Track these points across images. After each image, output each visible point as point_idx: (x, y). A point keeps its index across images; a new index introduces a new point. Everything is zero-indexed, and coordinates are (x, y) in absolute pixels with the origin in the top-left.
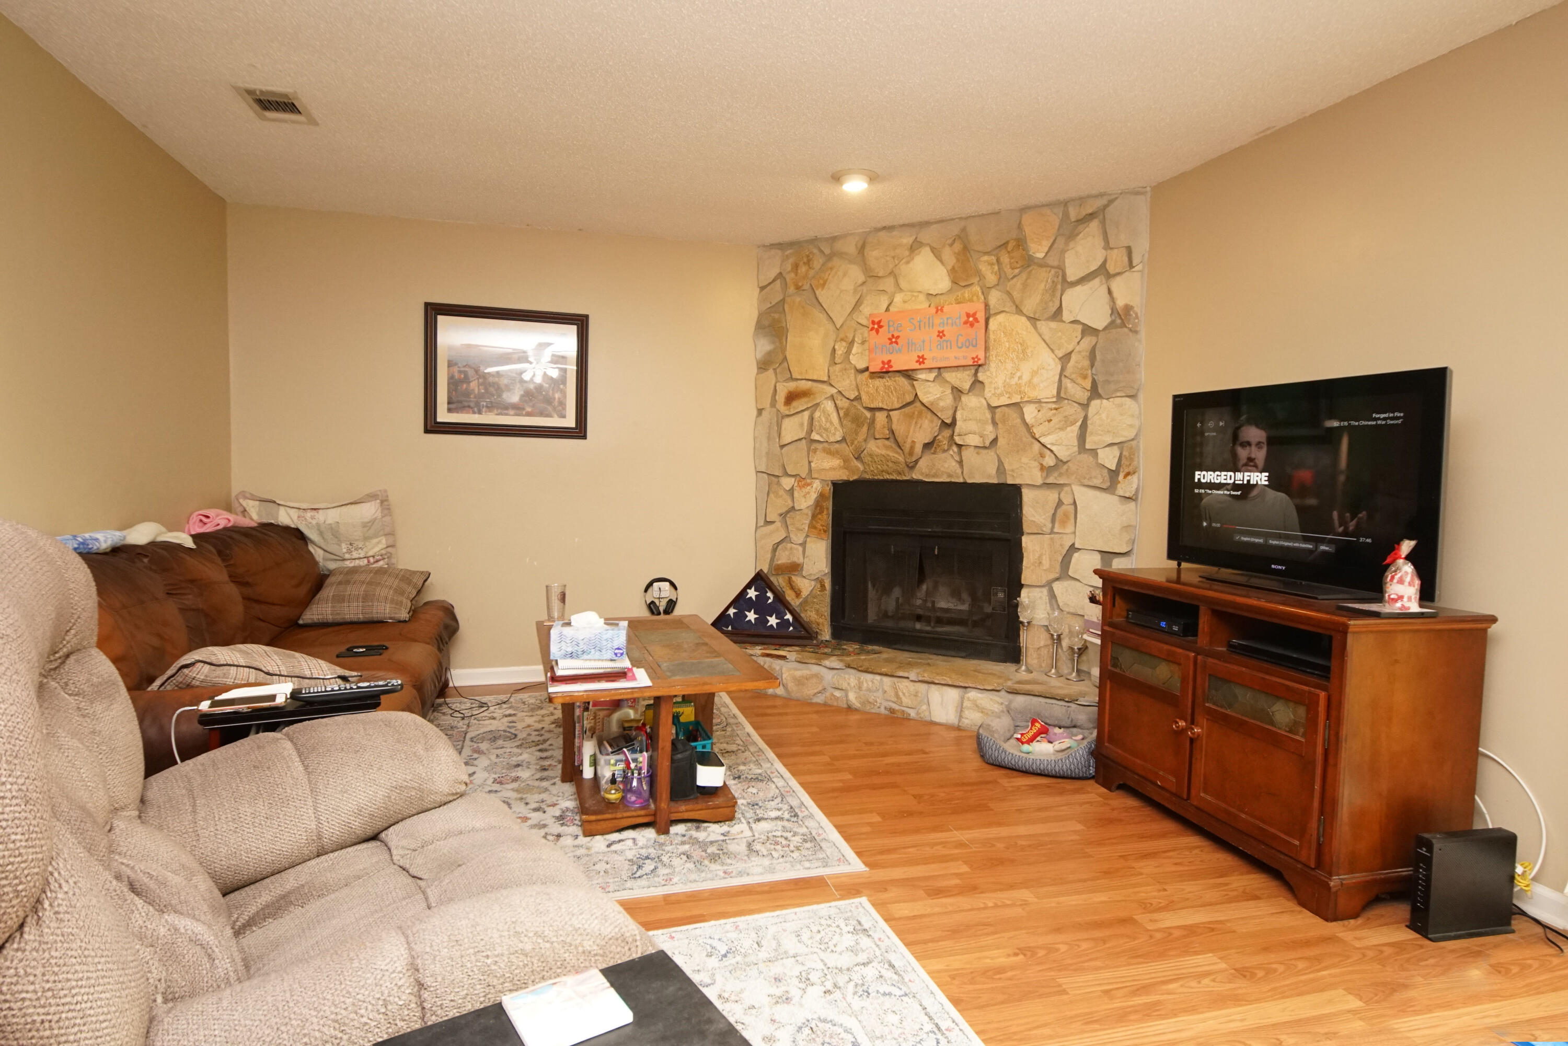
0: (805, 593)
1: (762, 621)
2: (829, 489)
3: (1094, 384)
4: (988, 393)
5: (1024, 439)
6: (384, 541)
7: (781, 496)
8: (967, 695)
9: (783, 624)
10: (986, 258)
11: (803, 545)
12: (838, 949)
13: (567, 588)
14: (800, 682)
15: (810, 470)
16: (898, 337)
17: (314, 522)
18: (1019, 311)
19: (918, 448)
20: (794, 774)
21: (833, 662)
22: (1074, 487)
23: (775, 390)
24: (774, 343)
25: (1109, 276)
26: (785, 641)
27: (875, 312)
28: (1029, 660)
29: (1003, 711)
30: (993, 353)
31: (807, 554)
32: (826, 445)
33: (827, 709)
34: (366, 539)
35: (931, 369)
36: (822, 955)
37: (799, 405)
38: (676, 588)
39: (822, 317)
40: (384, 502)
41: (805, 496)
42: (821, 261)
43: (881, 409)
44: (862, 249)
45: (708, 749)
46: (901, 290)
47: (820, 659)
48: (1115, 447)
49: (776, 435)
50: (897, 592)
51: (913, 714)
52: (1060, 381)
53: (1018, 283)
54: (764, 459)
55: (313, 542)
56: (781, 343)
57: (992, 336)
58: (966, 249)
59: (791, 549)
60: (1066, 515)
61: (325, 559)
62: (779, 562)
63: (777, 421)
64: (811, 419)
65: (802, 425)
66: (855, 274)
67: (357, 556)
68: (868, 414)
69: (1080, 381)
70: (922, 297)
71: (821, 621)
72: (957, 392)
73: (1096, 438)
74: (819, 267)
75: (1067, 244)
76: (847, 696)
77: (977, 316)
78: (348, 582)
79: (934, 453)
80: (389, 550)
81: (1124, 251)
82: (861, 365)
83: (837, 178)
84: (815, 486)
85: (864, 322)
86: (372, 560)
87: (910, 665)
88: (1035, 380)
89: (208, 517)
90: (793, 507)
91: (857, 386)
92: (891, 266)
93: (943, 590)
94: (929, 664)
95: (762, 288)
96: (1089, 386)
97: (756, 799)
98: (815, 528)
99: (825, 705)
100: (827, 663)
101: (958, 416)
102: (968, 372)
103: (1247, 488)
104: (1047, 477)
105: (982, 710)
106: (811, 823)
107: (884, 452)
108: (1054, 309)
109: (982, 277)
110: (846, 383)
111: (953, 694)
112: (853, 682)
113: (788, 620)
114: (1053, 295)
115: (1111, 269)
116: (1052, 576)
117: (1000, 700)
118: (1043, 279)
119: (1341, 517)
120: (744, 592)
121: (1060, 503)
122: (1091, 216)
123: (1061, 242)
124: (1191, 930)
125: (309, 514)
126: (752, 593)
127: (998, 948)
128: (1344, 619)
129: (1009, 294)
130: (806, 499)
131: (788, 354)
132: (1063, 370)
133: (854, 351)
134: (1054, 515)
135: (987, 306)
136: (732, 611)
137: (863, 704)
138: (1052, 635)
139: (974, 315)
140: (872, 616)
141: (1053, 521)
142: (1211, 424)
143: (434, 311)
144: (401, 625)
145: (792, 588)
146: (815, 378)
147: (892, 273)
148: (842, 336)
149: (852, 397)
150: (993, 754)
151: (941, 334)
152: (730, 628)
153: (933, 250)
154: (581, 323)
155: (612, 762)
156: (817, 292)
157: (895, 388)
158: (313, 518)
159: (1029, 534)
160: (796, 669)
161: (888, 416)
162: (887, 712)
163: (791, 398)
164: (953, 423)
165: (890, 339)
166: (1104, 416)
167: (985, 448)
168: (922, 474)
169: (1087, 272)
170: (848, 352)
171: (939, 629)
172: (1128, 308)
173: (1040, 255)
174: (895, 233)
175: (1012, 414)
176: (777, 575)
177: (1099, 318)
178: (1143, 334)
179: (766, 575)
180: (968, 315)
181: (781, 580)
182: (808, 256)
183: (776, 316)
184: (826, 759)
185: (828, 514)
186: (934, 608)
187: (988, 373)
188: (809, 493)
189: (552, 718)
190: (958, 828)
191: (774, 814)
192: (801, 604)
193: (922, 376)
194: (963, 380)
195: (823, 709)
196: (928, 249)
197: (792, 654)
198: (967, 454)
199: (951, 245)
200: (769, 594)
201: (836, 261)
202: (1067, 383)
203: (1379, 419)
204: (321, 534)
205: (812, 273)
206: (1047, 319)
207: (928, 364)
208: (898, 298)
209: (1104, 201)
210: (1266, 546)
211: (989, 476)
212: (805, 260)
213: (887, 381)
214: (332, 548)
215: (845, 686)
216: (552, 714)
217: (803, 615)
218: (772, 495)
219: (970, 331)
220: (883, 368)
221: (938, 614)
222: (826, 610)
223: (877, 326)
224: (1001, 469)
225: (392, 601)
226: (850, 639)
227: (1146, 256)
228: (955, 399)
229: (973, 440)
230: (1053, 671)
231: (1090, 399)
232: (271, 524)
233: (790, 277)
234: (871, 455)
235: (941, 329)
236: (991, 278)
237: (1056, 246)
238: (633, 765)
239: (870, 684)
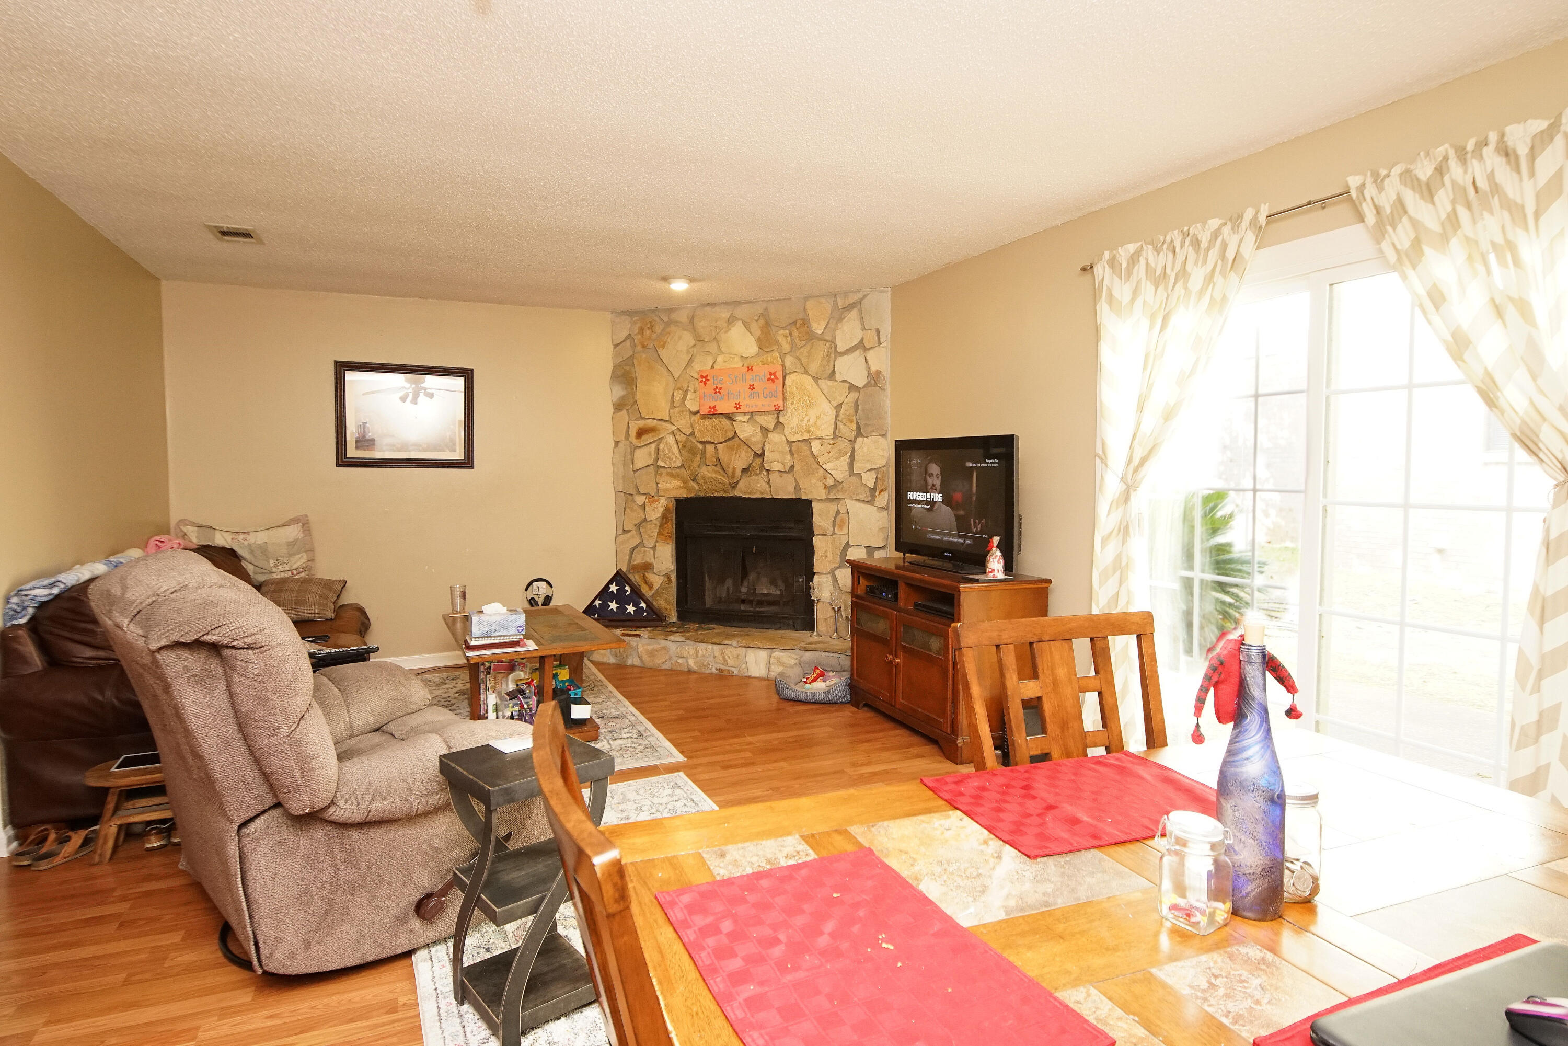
0: (656, 586)
1: (622, 608)
2: (672, 504)
3: (858, 426)
4: (786, 432)
5: (813, 466)
6: (305, 557)
7: (636, 510)
8: (774, 654)
9: (639, 611)
10: (782, 332)
11: (654, 548)
12: (661, 796)
13: (467, 588)
14: (651, 654)
15: (658, 490)
16: (720, 388)
17: (246, 543)
18: (806, 372)
19: (738, 472)
20: (642, 713)
21: (677, 637)
22: (847, 501)
23: (629, 427)
24: (626, 389)
25: (866, 349)
26: (639, 624)
27: (704, 368)
28: (820, 628)
29: (796, 664)
30: (789, 402)
31: (656, 555)
32: (669, 470)
33: (672, 672)
34: (291, 555)
35: (745, 413)
36: (651, 799)
37: (647, 438)
38: (551, 587)
39: (664, 371)
40: (304, 523)
41: (654, 510)
42: (662, 327)
43: (710, 443)
44: (692, 319)
45: (579, 696)
46: (722, 353)
47: (666, 636)
48: (873, 472)
49: (630, 462)
50: (729, 583)
51: (736, 673)
52: (836, 423)
53: (805, 351)
54: (621, 481)
55: (245, 559)
56: (632, 389)
57: (788, 390)
58: (767, 324)
59: (645, 551)
60: (842, 521)
61: (255, 573)
62: (635, 563)
63: (631, 452)
64: (657, 449)
65: (650, 454)
66: (688, 339)
67: (283, 569)
68: (700, 446)
69: (848, 424)
70: (737, 359)
71: (669, 607)
72: (765, 430)
73: (861, 465)
74: (659, 332)
75: (837, 324)
76: (687, 661)
77: (777, 374)
78: (280, 591)
79: (750, 476)
80: (309, 563)
81: (875, 332)
82: (694, 409)
83: (665, 279)
84: (661, 502)
85: (696, 375)
86: (295, 572)
87: (734, 636)
88: (819, 423)
89: (162, 542)
90: (645, 519)
91: (692, 425)
92: (714, 334)
93: (764, 580)
94: (748, 635)
95: (616, 346)
96: (854, 428)
97: (614, 729)
98: (663, 535)
99: (671, 670)
100: (672, 638)
101: (766, 449)
102: (772, 416)
103: (932, 503)
104: (829, 494)
105: (781, 664)
106: (651, 739)
107: (713, 475)
108: (830, 371)
109: (779, 345)
110: (683, 423)
111: (763, 655)
112: (692, 651)
113: (643, 607)
114: (829, 361)
115: (867, 345)
116: (835, 565)
117: (795, 657)
118: (821, 350)
119: (975, 522)
120: (607, 587)
121: (838, 513)
122: (853, 306)
123: (832, 325)
124: (875, 774)
125: (241, 537)
126: (613, 588)
127: (757, 789)
128: (956, 584)
129: (799, 359)
130: (655, 513)
131: (637, 397)
132: (837, 415)
133: (688, 398)
134: (834, 521)
135: (783, 367)
136: (597, 603)
137: (699, 667)
138: (834, 608)
139: (774, 374)
140: (709, 602)
141: (834, 526)
142: (914, 461)
143: (342, 368)
144: (330, 622)
145: (646, 582)
146: (659, 418)
147: (715, 338)
148: (679, 385)
149: (688, 433)
150: (785, 692)
151: (752, 387)
152: (596, 616)
153: (744, 323)
154: (467, 374)
155: (511, 705)
156: (659, 351)
157: (720, 427)
158: (244, 539)
159: (819, 535)
160: (648, 644)
161: (716, 448)
162: (718, 672)
163: (641, 433)
164: (762, 455)
165: (715, 390)
166: (865, 449)
167: (786, 472)
168: (742, 492)
169: (851, 345)
170: (684, 399)
171: (758, 609)
172: (878, 373)
173: (819, 332)
174: (717, 309)
175: (804, 447)
176: (634, 572)
177: (860, 380)
178: (889, 391)
179: (624, 573)
180: (771, 374)
181: (637, 577)
182: (651, 322)
183: (628, 368)
184: (668, 703)
185: (672, 524)
186: (755, 594)
187: (786, 417)
188: (657, 507)
189: (455, 690)
190: (751, 735)
191: (626, 736)
192: (653, 595)
193: (739, 418)
194: (768, 421)
195: (670, 672)
196: (740, 323)
197: (645, 633)
198: (773, 476)
199: (757, 321)
200: (627, 588)
201: (673, 328)
202: (840, 425)
203: (988, 463)
204: (252, 552)
205: (654, 336)
206: (826, 379)
207: (743, 409)
208: (720, 359)
209: (860, 296)
210: (942, 541)
211: (790, 493)
212: (649, 325)
213: (714, 422)
214: (261, 564)
215: (685, 654)
216: (454, 687)
217: (654, 603)
218: (628, 510)
219: (770, 385)
220: (710, 411)
221: (759, 598)
222: (673, 599)
223: (704, 379)
224: (797, 488)
225: (320, 604)
226: (692, 620)
227: (889, 336)
228: (763, 435)
229: (777, 466)
230: (835, 634)
231: (856, 437)
232: (209, 546)
233: (637, 338)
234: (703, 478)
235: (752, 384)
236: (786, 347)
237: (829, 326)
238: (525, 706)
239: (704, 652)
